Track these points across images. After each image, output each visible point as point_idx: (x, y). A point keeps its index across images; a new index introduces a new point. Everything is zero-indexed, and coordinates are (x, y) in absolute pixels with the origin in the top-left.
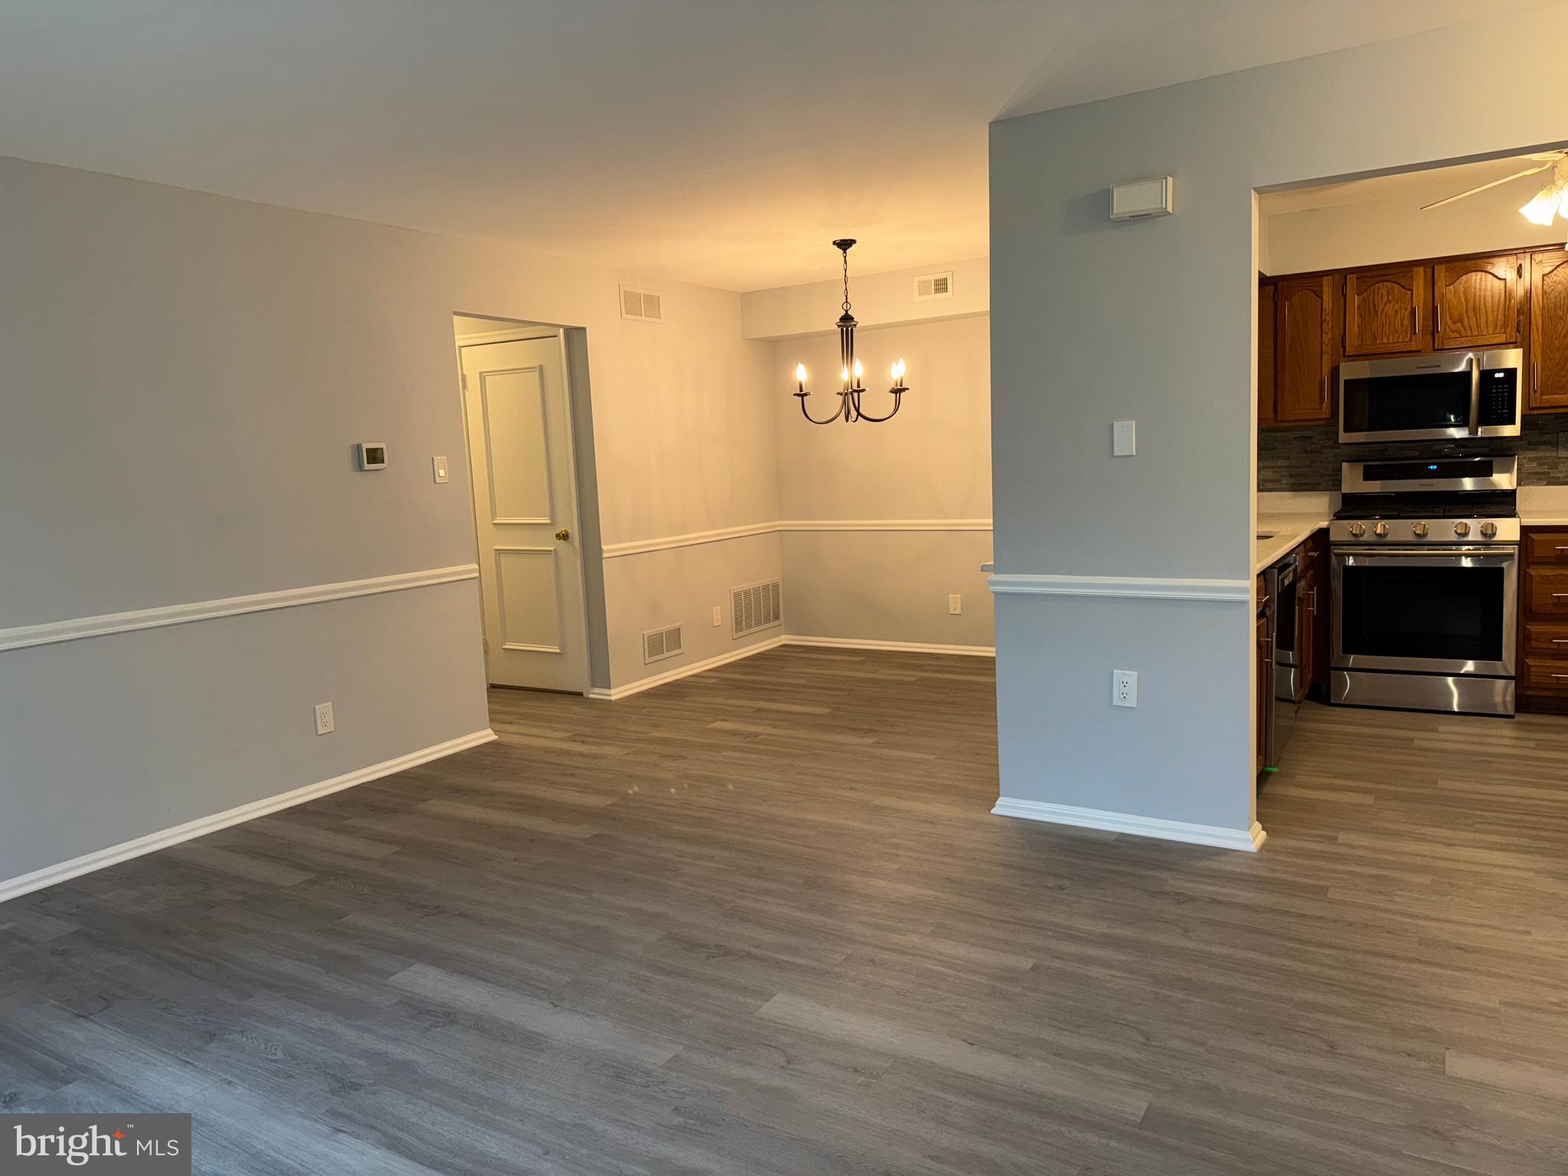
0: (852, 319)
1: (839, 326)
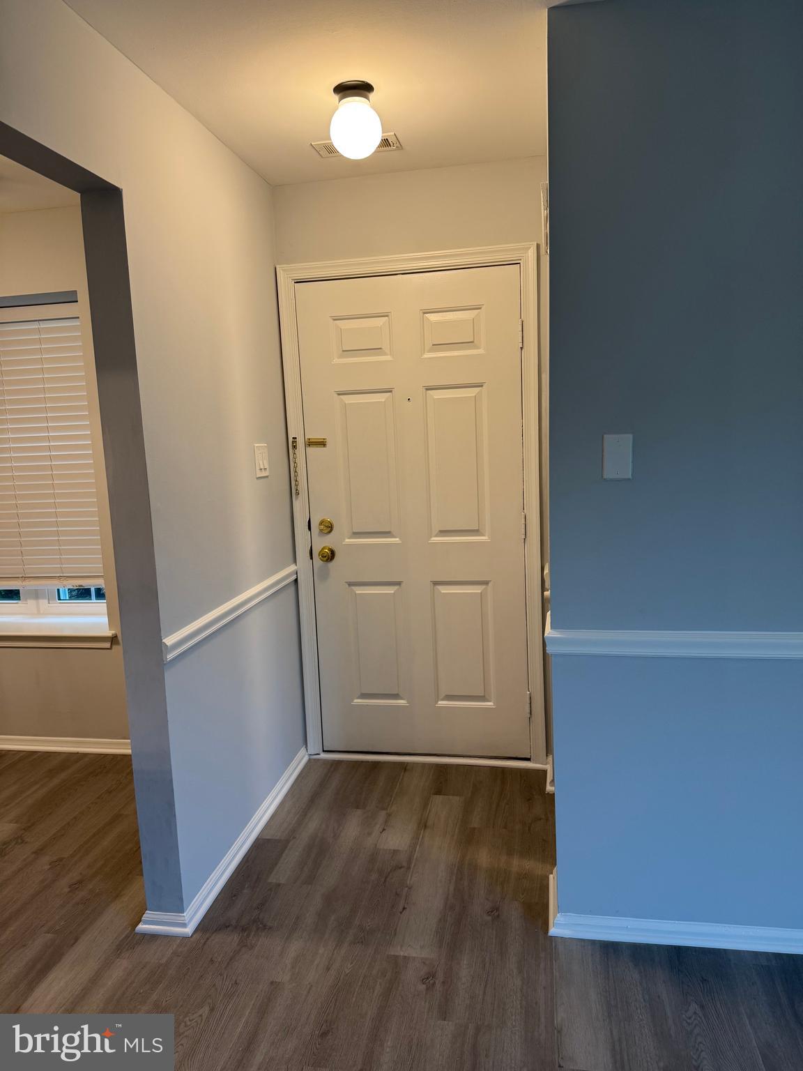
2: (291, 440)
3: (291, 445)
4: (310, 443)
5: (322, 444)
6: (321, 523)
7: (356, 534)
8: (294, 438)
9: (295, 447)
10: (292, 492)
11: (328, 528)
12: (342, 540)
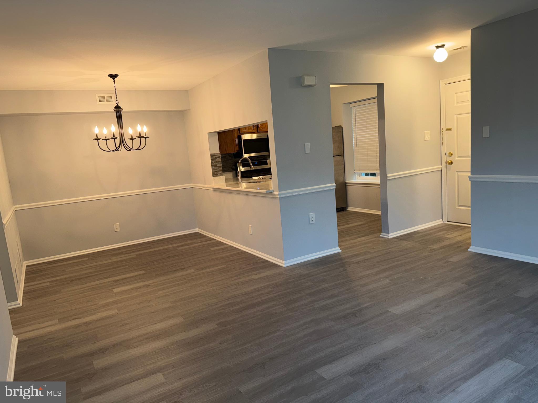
0: (120, 107)
1: (114, 110)
2: (442, 129)
3: (442, 131)
4: (447, 130)
5: (450, 130)
6: (449, 154)
7: (459, 157)
8: (443, 129)
9: (443, 131)
10: (442, 144)
11: (451, 155)
12: (455, 158)
